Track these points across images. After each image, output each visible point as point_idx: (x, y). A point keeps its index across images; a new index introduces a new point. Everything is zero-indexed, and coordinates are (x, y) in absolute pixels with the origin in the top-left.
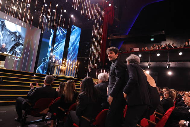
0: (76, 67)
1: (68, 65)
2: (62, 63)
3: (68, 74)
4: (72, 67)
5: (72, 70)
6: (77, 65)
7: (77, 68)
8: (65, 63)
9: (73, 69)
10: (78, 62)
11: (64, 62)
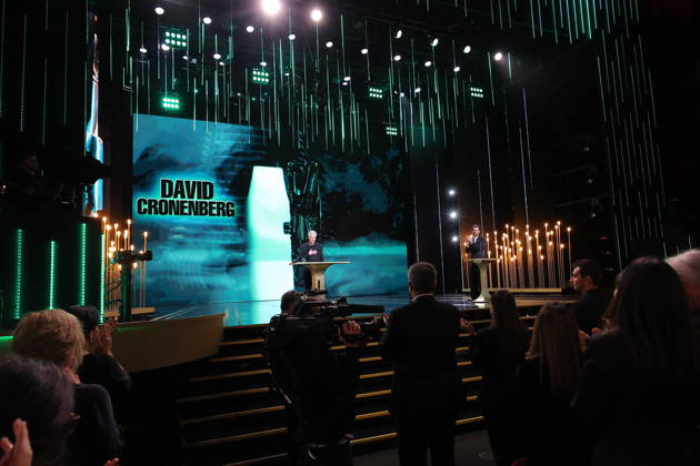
0: (562, 246)
1: (524, 245)
2: (500, 243)
3: (532, 282)
4: (544, 252)
5: (545, 261)
6: (564, 236)
7: (565, 250)
8: (511, 239)
9: (550, 258)
10: (563, 228)
11: (505, 236)
